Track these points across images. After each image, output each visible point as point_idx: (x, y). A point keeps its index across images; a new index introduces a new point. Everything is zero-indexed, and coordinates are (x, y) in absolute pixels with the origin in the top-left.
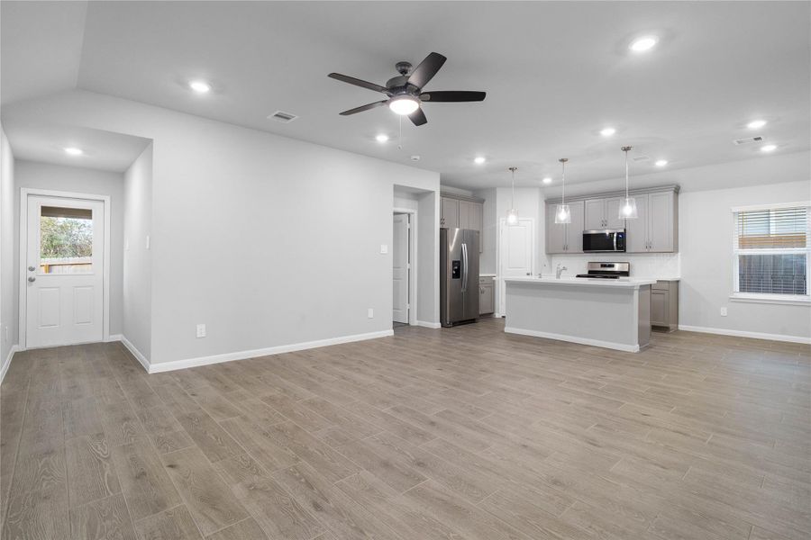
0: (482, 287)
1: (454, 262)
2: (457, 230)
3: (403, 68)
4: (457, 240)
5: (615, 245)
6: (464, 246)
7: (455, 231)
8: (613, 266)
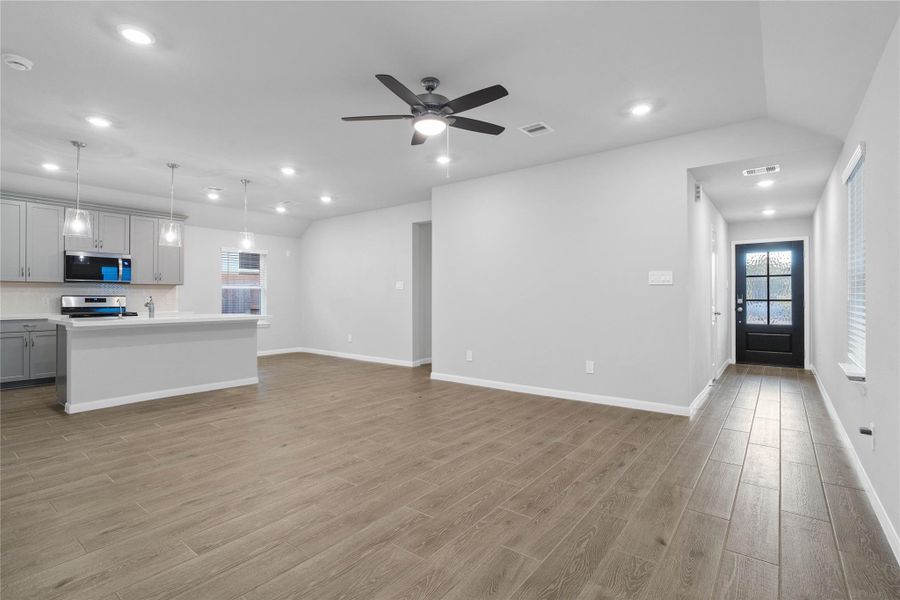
3: (431, 84)
8: (104, 300)
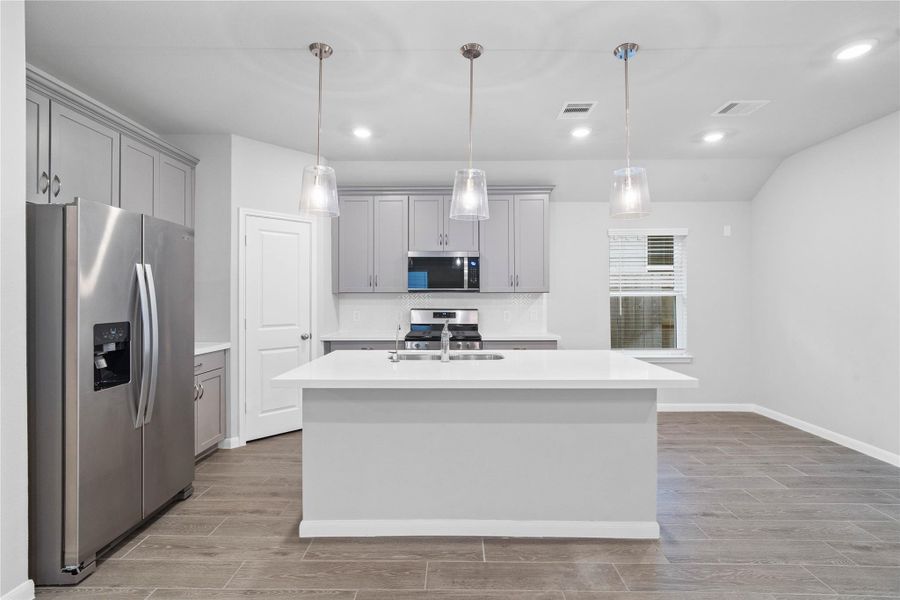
0: (199, 383)
1: (99, 329)
2: (115, 212)
4: (115, 246)
5: (466, 278)
6: (144, 271)
7: (103, 217)
8: (453, 315)
